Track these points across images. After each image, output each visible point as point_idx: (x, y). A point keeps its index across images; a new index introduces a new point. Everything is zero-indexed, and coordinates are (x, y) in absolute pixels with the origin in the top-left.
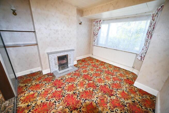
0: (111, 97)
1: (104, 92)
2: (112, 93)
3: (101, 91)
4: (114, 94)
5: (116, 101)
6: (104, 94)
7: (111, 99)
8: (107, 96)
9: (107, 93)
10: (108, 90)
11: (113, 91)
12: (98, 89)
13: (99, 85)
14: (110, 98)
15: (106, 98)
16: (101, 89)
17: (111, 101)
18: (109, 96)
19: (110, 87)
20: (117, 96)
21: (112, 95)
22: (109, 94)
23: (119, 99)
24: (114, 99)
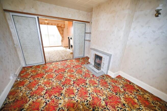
0: (46, 91)
1: (54, 88)
2: (48, 94)
3: (56, 86)
4: (45, 95)
5: (40, 92)
6: (52, 87)
7: (44, 89)
8: (49, 88)
9: (51, 90)
10: (53, 93)
11: (49, 97)
12: (60, 85)
13: (65, 88)
14: (46, 89)
15: (48, 87)
16: (58, 86)
17: (43, 89)
18: (47, 90)
19: (55, 97)
20: (42, 96)
21: (46, 93)
22: (49, 90)
23: (39, 96)
24: (42, 92)
